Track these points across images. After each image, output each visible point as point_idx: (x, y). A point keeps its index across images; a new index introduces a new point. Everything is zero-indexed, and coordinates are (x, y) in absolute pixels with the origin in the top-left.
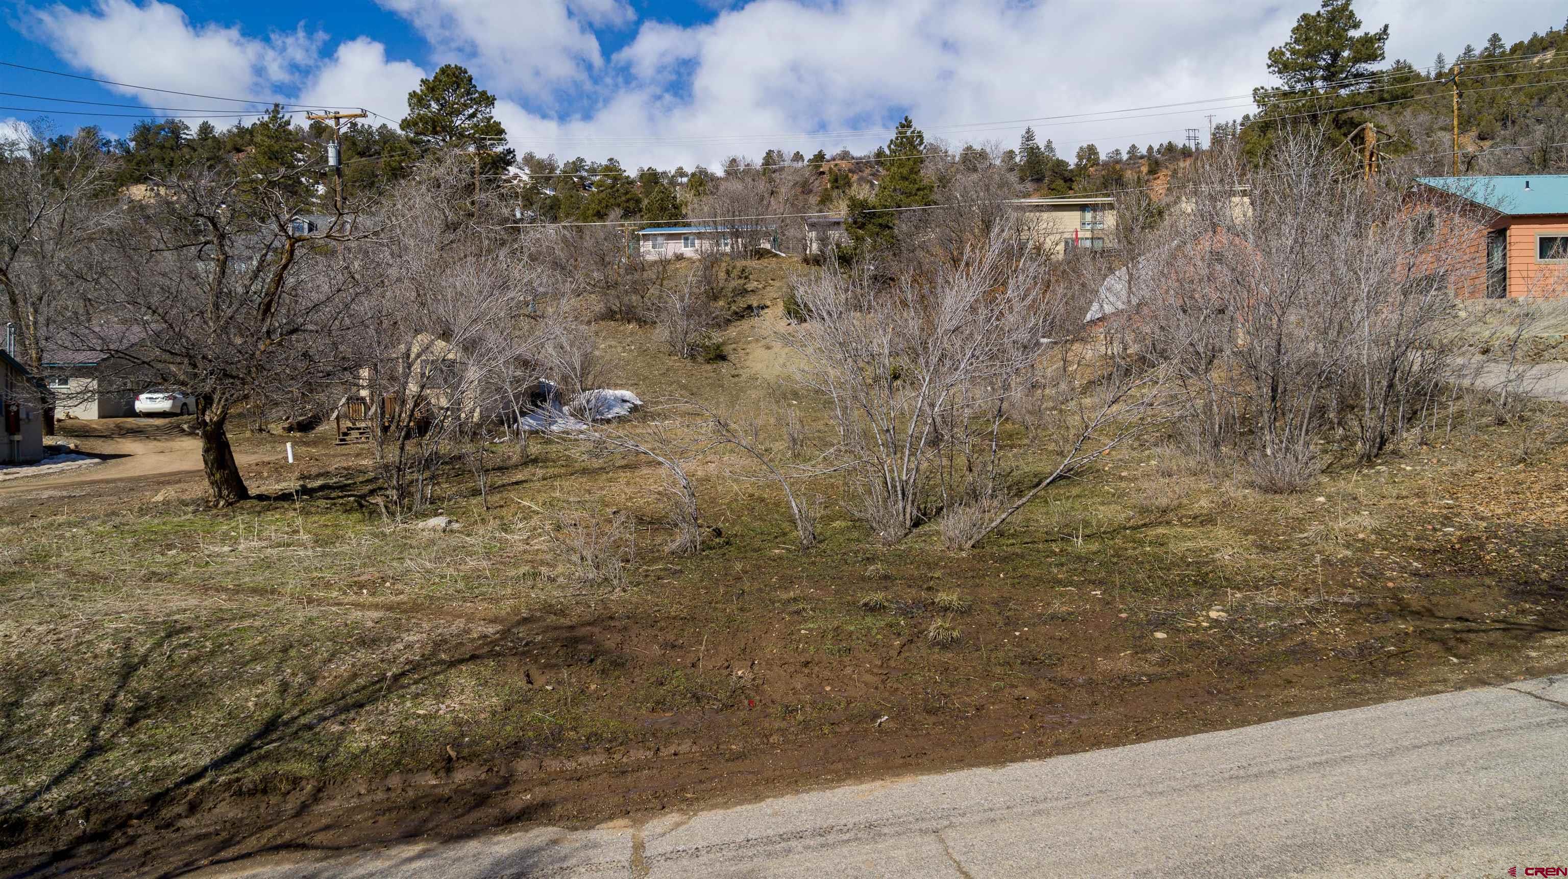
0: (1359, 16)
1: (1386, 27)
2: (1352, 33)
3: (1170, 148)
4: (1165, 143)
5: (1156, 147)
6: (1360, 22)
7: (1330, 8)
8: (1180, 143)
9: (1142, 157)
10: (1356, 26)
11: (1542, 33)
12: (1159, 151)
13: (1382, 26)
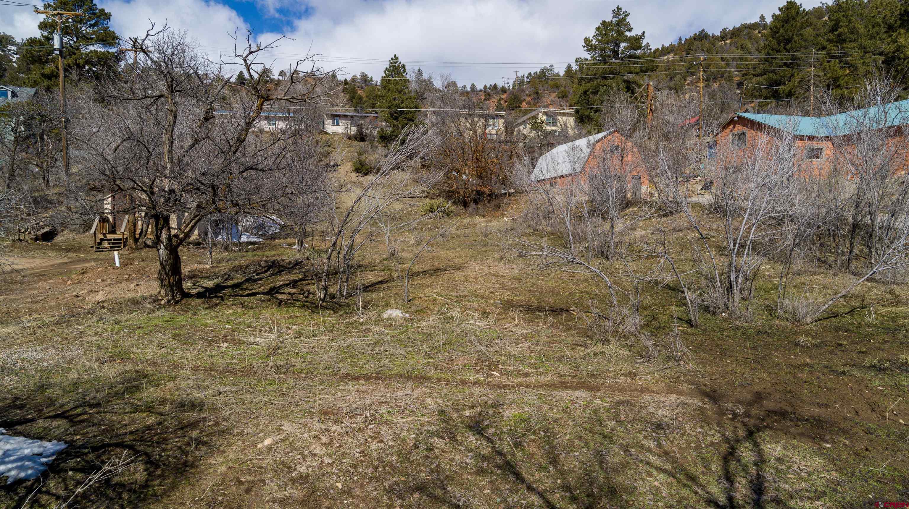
0: (632, 25)
1: (644, 32)
2: (628, 34)
3: (495, 87)
4: (493, 84)
5: (488, 86)
6: (632, 29)
7: (616, 19)
8: (500, 85)
9: (481, 91)
10: (630, 30)
11: (667, 45)
12: (489, 88)
13: (642, 32)
